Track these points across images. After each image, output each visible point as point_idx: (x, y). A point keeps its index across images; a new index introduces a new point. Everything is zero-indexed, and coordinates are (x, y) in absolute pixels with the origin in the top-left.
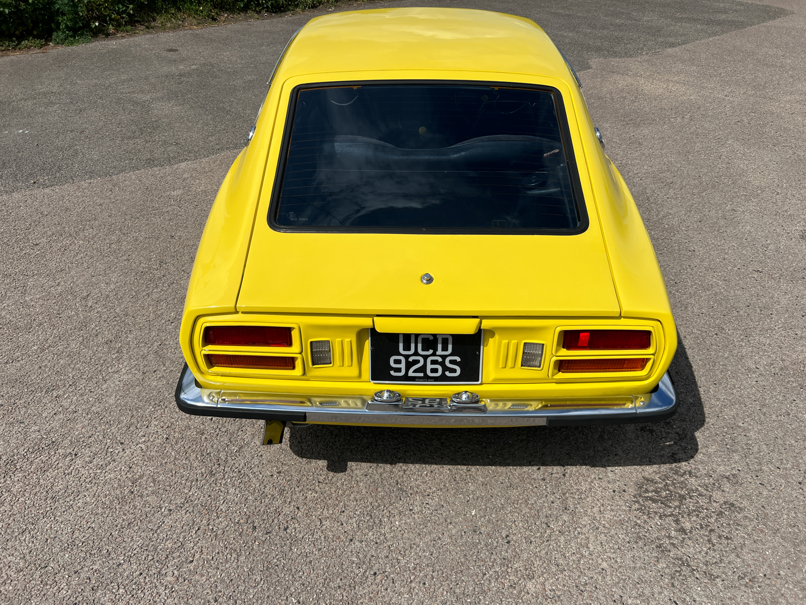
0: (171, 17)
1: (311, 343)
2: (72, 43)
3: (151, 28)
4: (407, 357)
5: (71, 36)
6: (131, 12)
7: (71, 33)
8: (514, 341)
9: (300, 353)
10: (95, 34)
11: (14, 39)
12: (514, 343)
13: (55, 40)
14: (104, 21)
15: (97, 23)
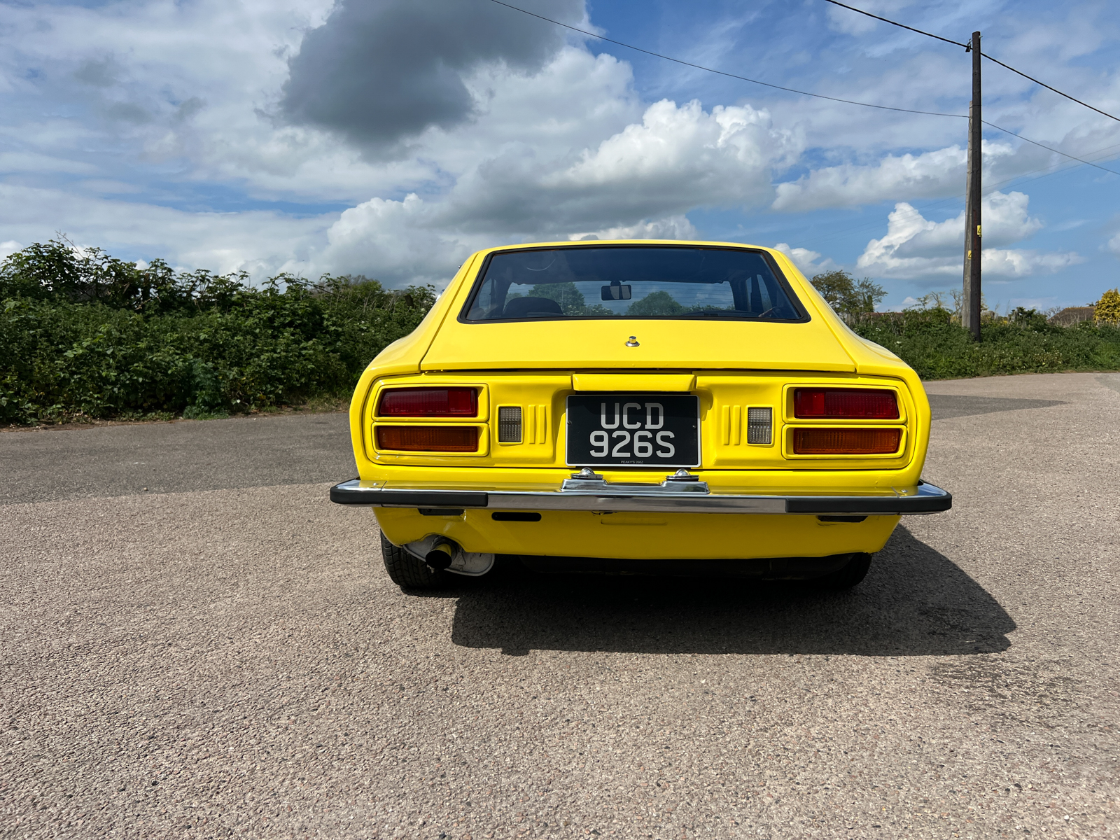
0: (325, 401)
1: (500, 409)
2: (205, 418)
3: (300, 410)
4: (610, 432)
5: (206, 412)
6: (280, 392)
7: (207, 408)
8: (736, 407)
9: (487, 422)
10: (234, 411)
11: (140, 410)
12: (736, 408)
13: (187, 414)
14: (246, 400)
15: (238, 401)
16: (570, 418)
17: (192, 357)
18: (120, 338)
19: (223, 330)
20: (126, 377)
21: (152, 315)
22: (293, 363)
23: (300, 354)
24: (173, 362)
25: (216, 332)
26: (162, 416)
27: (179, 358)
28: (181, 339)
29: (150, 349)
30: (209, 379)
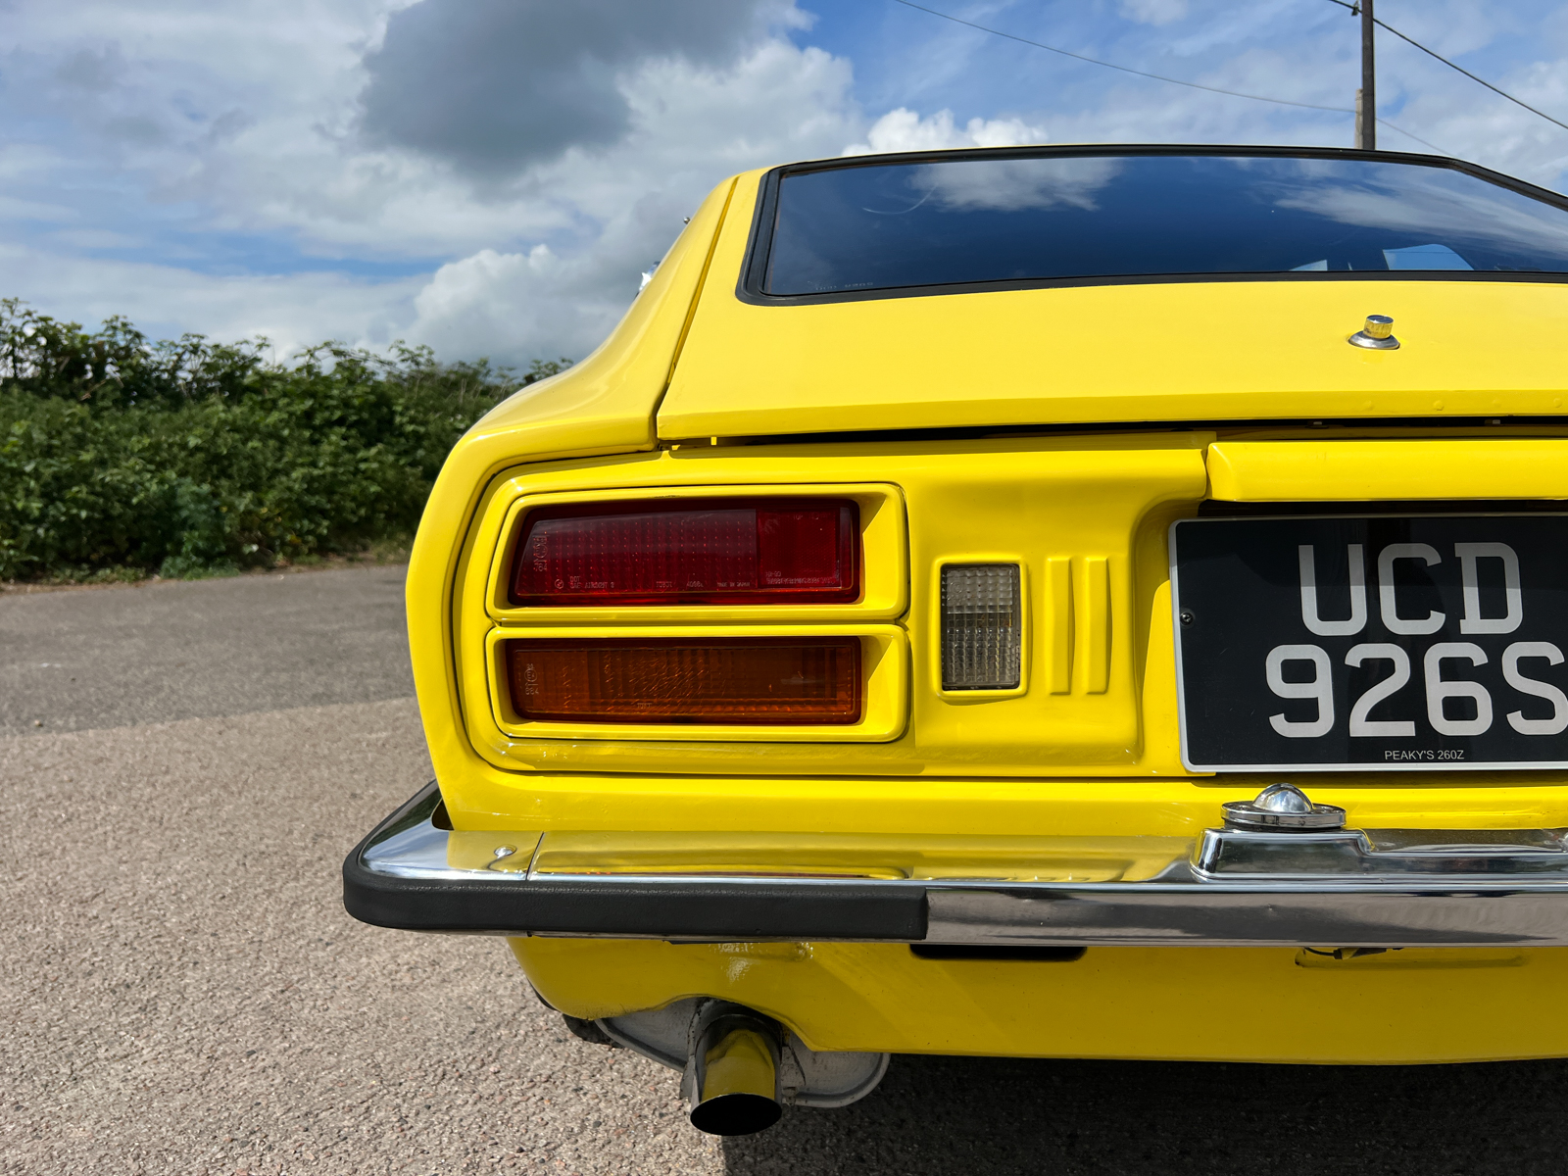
1: (946, 569)
2: (198, 576)
3: (358, 561)
4: (1336, 648)
5: (201, 566)
6: (325, 532)
7: (201, 560)
9: (899, 619)
10: (248, 564)
13: (167, 570)
14: (268, 546)
15: (255, 548)
16: (1186, 599)
17: (174, 476)
18: (51, 447)
19: (229, 431)
20: (58, 510)
21: (107, 409)
22: (346, 483)
23: (357, 471)
24: (142, 484)
25: (217, 433)
26: (124, 574)
27: (152, 478)
28: (156, 447)
29: (102, 463)
30: (205, 512)
